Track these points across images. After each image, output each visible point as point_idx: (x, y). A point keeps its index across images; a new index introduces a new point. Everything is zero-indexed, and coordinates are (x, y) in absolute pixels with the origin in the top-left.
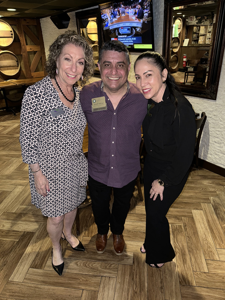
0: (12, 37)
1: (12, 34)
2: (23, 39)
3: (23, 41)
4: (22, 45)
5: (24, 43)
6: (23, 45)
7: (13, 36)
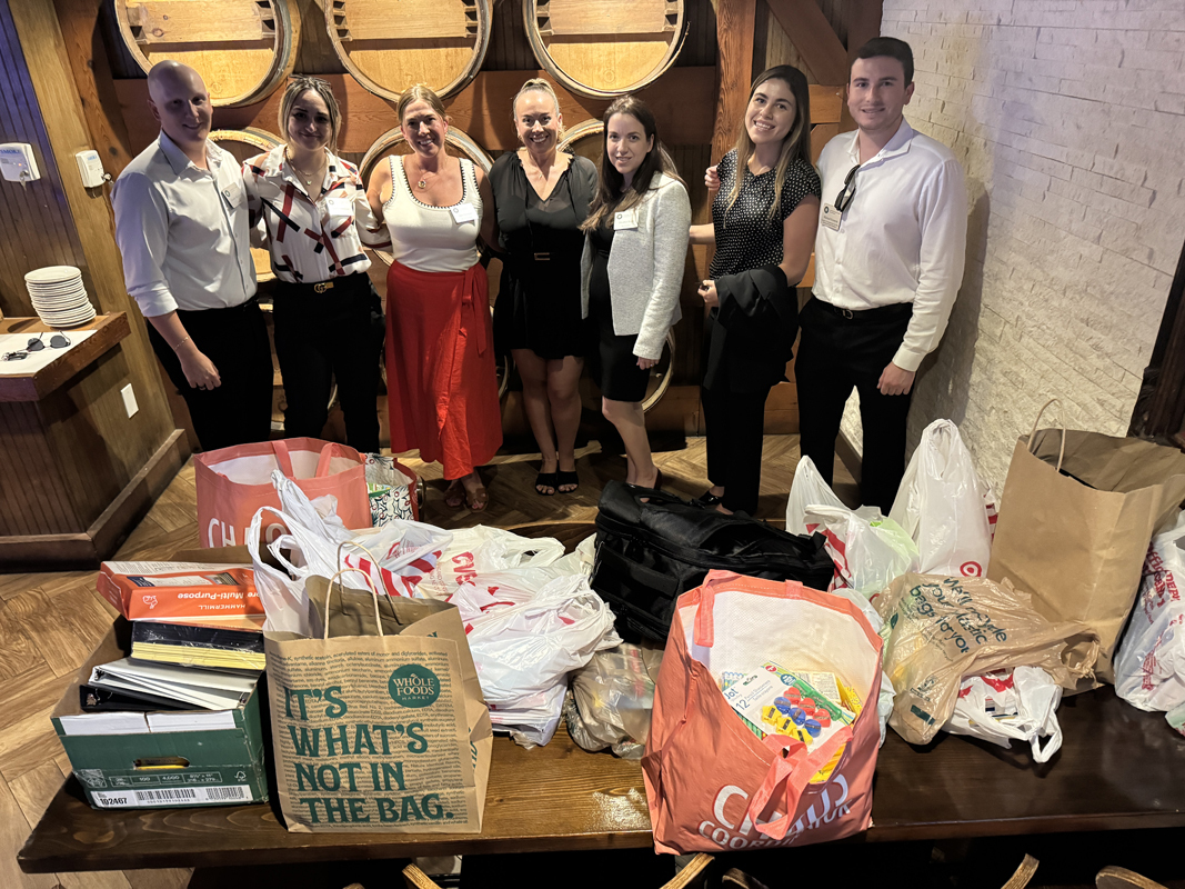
0: (665, 36)
1: (672, 18)
2: (741, 47)
3: (740, 61)
4: (723, 86)
5: (739, 76)
6: (734, 84)
7: (678, 27)
